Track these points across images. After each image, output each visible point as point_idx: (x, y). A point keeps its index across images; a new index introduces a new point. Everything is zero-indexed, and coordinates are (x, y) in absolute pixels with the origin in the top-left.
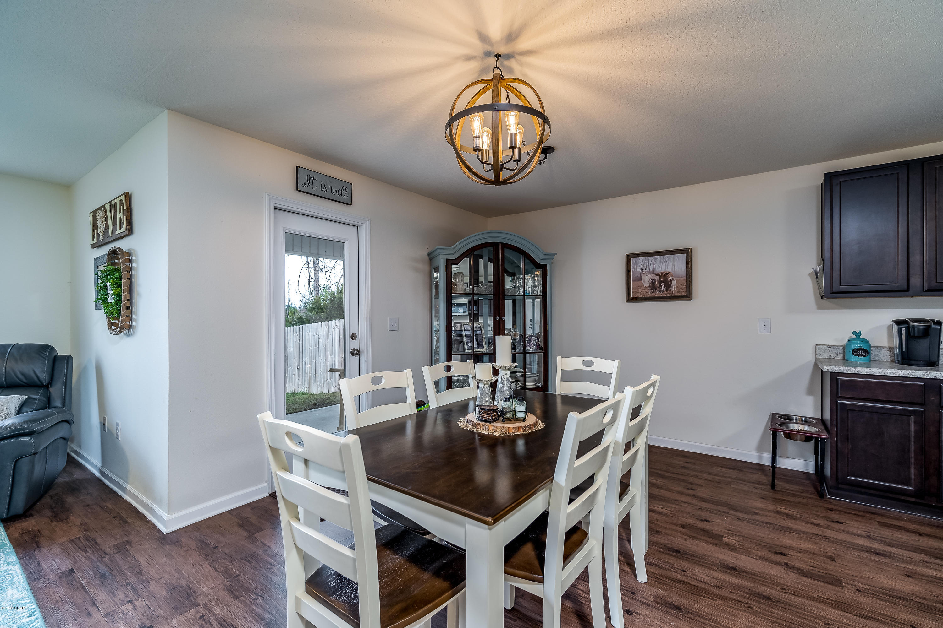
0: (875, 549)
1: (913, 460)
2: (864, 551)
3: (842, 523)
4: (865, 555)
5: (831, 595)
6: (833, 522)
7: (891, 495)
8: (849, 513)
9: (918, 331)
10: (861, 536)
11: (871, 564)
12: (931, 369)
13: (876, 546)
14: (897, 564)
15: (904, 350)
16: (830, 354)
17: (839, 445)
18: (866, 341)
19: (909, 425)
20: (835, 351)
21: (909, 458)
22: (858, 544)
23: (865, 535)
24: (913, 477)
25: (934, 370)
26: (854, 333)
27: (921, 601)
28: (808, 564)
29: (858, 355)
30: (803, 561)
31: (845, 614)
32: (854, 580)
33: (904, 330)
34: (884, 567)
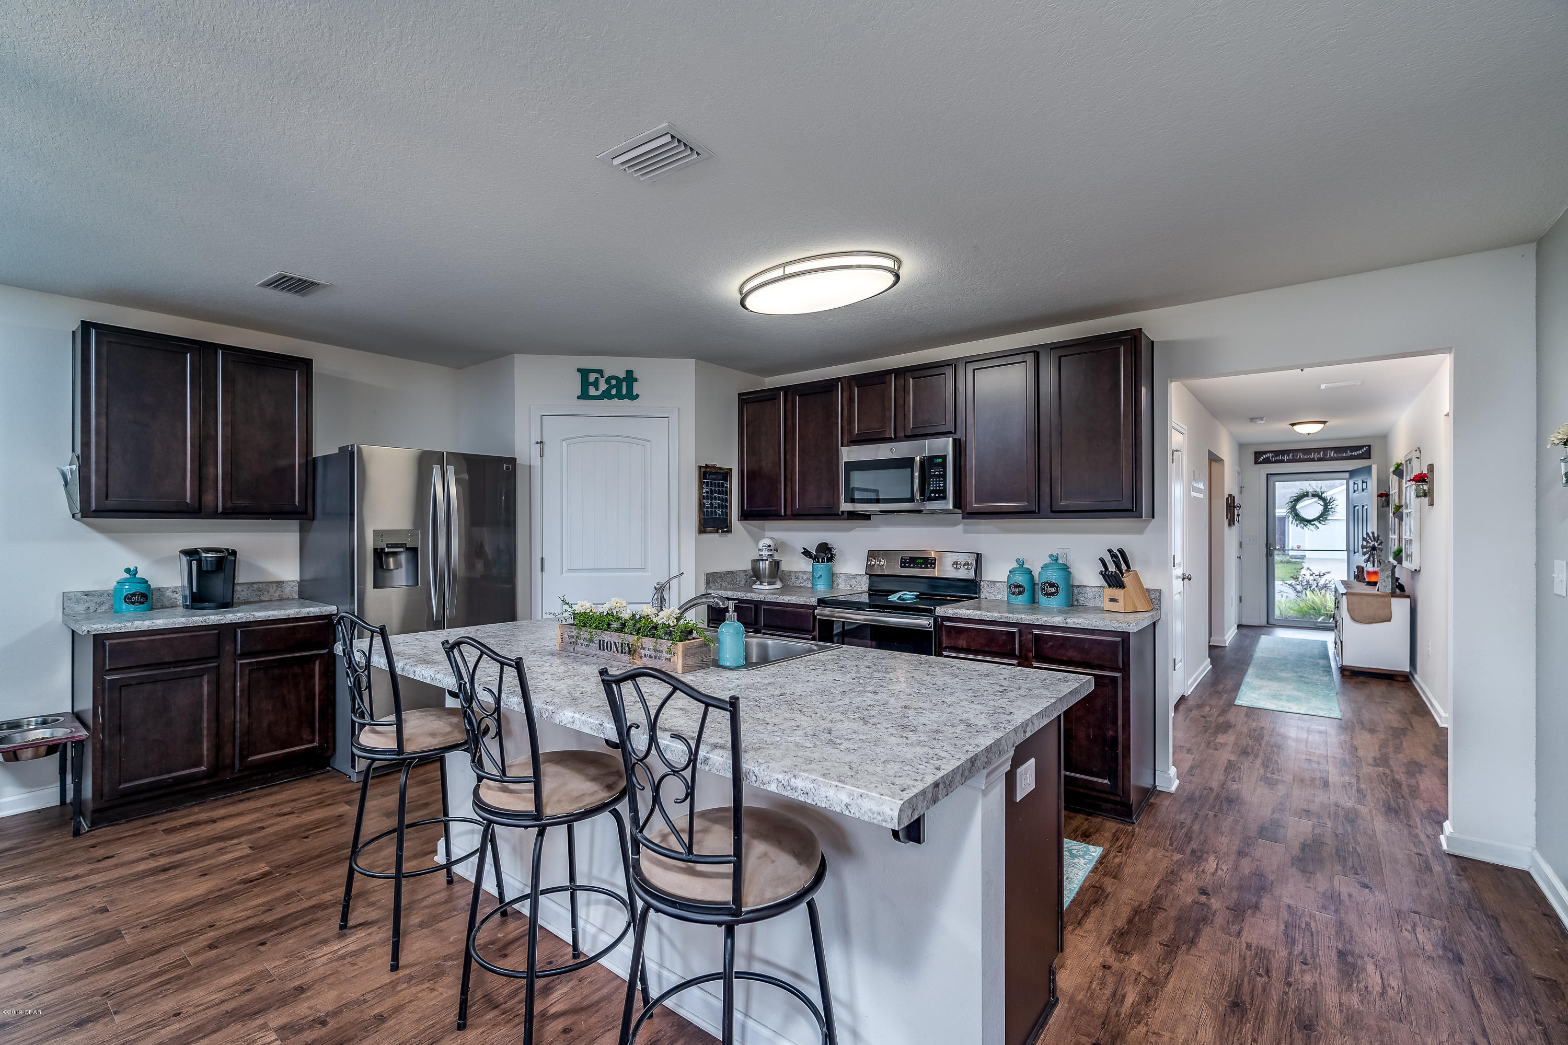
0: (162, 865)
1: (205, 732)
2: (147, 876)
3: (113, 857)
4: (148, 880)
5: (108, 956)
6: (99, 861)
7: (178, 788)
8: (121, 838)
9: (212, 566)
10: (143, 859)
11: (159, 886)
12: (226, 611)
13: (163, 861)
14: (191, 869)
15: (195, 590)
16: (87, 605)
17: (107, 742)
18: (145, 582)
19: (201, 686)
20: (96, 599)
21: (201, 731)
22: (138, 872)
23: (147, 856)
24: (205, 753)
25: (229, 612)
26: (128, 571)
27: (218, 894)
28: (67, 937)
29: (133, 603)
30: (56, 939)
31: (129, 966)
32: (137, 919)
33: (194, 563)
34: (175, 881)
